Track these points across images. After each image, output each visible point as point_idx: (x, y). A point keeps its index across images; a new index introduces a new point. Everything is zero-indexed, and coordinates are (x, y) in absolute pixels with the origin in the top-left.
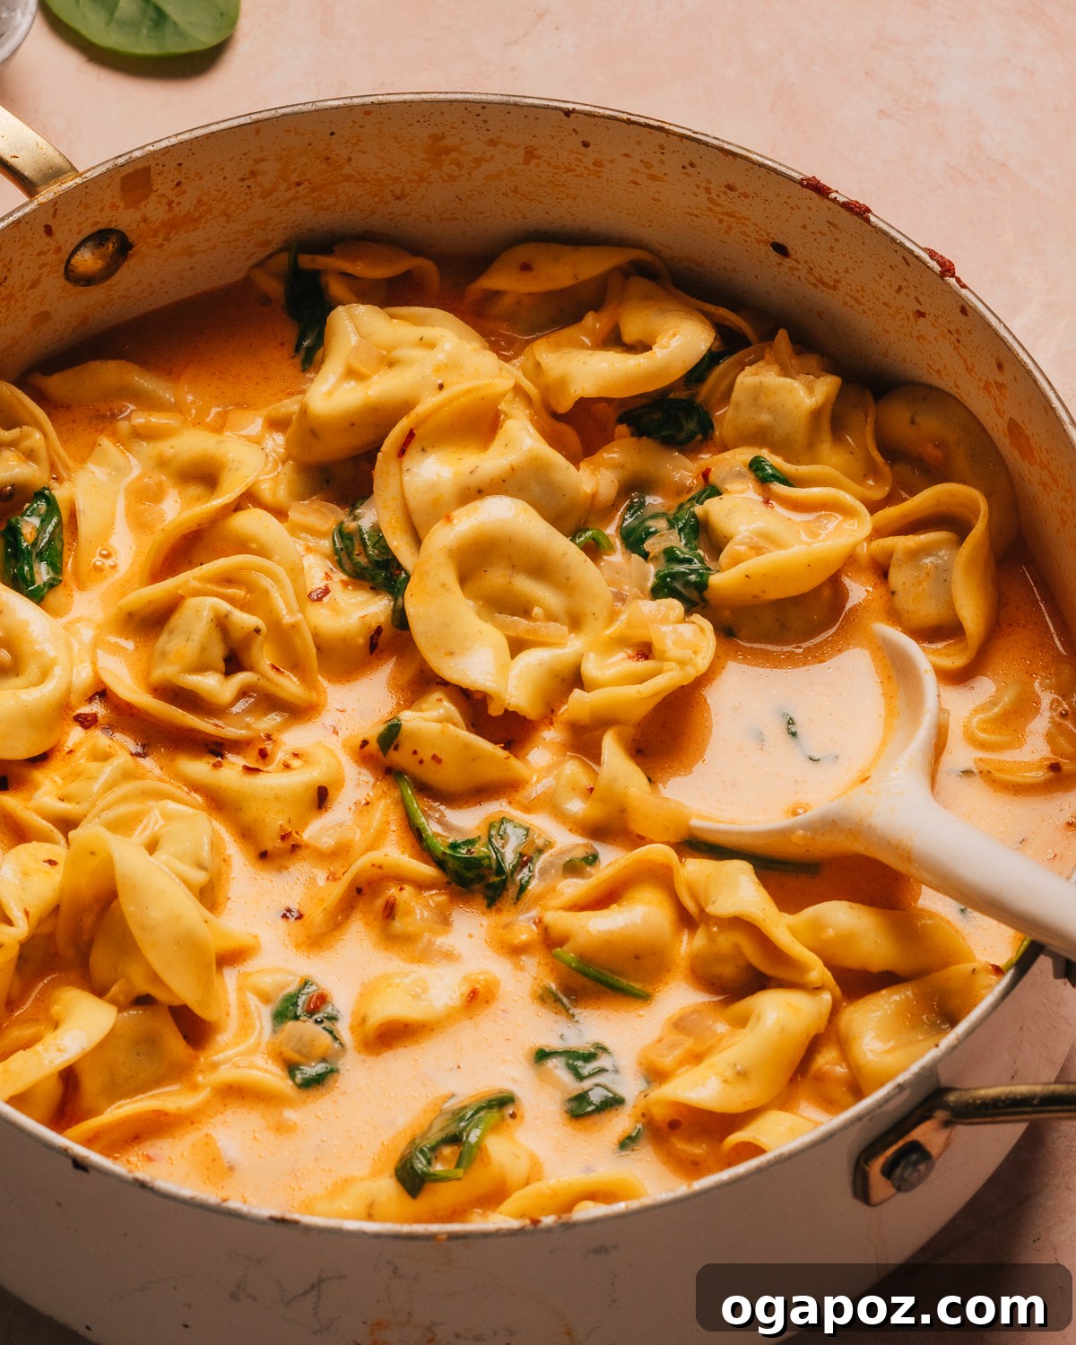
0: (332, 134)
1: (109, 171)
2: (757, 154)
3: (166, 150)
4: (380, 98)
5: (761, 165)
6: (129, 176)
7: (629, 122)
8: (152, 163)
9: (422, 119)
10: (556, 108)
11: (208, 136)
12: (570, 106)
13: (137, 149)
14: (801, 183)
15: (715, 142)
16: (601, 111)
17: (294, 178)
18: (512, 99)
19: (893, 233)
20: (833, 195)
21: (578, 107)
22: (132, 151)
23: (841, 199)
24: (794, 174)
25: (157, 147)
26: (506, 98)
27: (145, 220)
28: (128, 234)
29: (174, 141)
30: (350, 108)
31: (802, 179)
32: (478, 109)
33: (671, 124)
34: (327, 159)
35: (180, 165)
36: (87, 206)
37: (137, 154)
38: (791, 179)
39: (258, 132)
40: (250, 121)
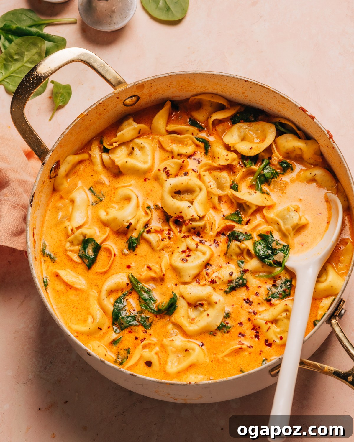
0: (189, 78)
1: (133, 86)
2: (290, 98)
3: (147, 81)
4: (201, 72)
5: (291, 102)
6: (138, 86)
7: (260, 86)
8: (144, 84)
9: (211, 77)
10: (243, 80)
11: (158, 78)
12: (247, 79)
13: (140, 80)
14: (299, 108)
15: (280, 94)
16: (254, 82)
17: (180, 85)
18: (233, 76)
19: (320, 125)
20: (307, 112)
21: (249, 80)
22: (139, 81)
23: (309, 114)
24: (298, 105)
25: (146, 80)
26: (231, 75)
27: (143, 93)
28: (139, 96)
29: (150, 79)
30: (193, 74)
31: (300, 107)
32: (225, 77)
33: (271, 87)
34: (188, 82)
35: (151, 83)
36: (128, 92)
37: (140, 82)
38: (297, 106)
39: (171, 77)
40: (168, 75)
